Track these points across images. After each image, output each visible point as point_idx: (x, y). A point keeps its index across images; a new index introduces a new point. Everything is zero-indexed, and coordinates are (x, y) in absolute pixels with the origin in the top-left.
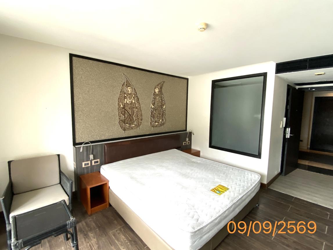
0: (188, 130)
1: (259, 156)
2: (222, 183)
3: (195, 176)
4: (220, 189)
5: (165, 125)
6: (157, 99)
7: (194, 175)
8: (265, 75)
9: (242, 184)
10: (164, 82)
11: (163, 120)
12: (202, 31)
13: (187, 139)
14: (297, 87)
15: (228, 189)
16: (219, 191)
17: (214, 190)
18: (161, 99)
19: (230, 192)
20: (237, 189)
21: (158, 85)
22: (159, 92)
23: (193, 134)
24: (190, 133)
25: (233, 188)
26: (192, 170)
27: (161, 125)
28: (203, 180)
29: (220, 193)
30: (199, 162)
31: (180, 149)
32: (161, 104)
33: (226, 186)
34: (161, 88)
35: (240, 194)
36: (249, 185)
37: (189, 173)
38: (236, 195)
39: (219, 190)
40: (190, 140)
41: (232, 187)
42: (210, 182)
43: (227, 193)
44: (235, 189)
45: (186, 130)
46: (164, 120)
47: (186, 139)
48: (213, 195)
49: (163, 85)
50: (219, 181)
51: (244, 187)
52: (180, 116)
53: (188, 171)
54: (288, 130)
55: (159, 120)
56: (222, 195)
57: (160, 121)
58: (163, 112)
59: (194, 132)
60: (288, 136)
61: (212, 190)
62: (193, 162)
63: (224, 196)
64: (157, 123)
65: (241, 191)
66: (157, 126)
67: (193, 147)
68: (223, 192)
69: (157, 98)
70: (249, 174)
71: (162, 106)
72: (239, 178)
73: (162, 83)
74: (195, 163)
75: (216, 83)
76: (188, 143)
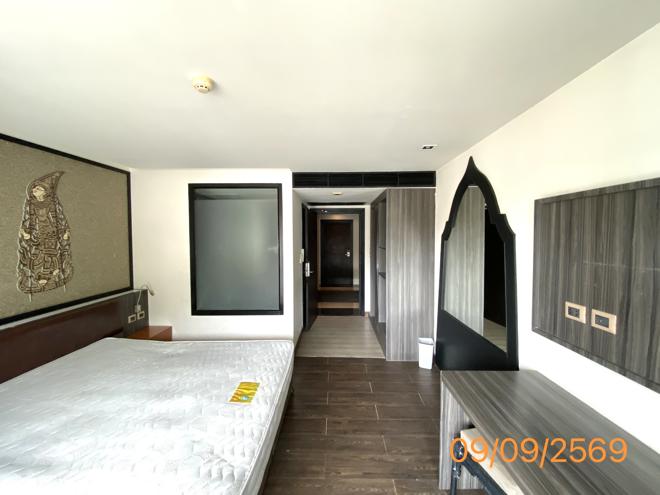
0: (138, 285)
1: (280, 311)
2: (244, 376)
3: (188, 385)
4: (245, 391)
5: (70, 284)
6: (42, 216)
7: (185, 384)
8: (279, 187)
9: (275, 365)
10: (62, 173)
11: (63, 271)
12: (201, 91)
13: (139, 307)
14: (309, 207)
15: (258, 385)
16: (246, 395)
17: (237, 398)
18: (56, 217)
19: (263, 388)
20: (271, 378)
21: (42, 179)
22: (45, 197)
23: (152, 294)
24: (145, 293)
25: (264, 378)
26: (174, 375)
27: (57, 285)
28: (208, 386)
29: (248, 398)
30: (181, 351)
31: (121, 334)
32: (55, 229)
33: (252, 381)
34: (53, 187)
35: (279, 386)
36: (284, 363)
37: (170, 384)
38: (274, 389)
39: (244, 393)
40: (145, 307)
41: (261, 379)
42: (223, 387)
43: (259, 393)
44: (268, 379)
45: (131, 287)
46: (68, 271)
47: (134, 308)
48: (237, 407)
49: (58, 179)
50: (237, 375)
51: (278, 370)
52: (115, 256)
53: (167, 379)
54: (308, 265)
55: (51, 273)
56: (253, 401)
57: (54, 273)
58: (63, 249)
59: (153, 287)
60: (308, 274)
61: (232, 400)
62: (168, 356)
63: (257, 400)
64: (45, 281)
65: (278, 379)
66: (43, 289)
67: (152, 323)
68: (253, 394)
69: (42, 212)
70: (279, 346)
71: (58, 234)
72: (266, 358)
73: (58, 175)
74: (172, 356)
75: (197, 191)
76: (141, 315)
